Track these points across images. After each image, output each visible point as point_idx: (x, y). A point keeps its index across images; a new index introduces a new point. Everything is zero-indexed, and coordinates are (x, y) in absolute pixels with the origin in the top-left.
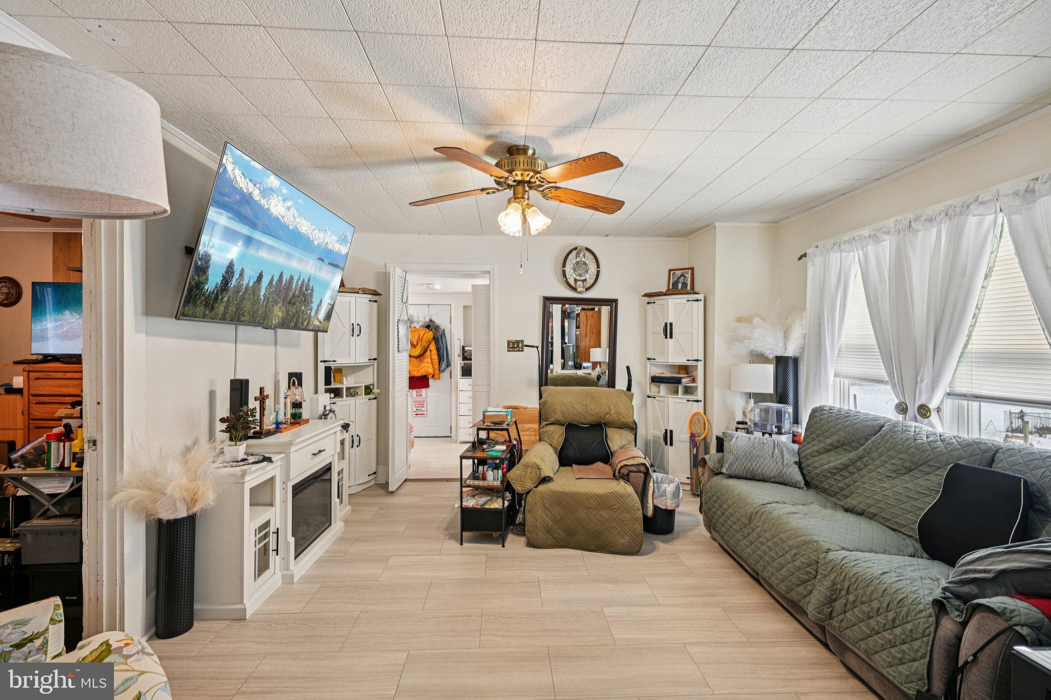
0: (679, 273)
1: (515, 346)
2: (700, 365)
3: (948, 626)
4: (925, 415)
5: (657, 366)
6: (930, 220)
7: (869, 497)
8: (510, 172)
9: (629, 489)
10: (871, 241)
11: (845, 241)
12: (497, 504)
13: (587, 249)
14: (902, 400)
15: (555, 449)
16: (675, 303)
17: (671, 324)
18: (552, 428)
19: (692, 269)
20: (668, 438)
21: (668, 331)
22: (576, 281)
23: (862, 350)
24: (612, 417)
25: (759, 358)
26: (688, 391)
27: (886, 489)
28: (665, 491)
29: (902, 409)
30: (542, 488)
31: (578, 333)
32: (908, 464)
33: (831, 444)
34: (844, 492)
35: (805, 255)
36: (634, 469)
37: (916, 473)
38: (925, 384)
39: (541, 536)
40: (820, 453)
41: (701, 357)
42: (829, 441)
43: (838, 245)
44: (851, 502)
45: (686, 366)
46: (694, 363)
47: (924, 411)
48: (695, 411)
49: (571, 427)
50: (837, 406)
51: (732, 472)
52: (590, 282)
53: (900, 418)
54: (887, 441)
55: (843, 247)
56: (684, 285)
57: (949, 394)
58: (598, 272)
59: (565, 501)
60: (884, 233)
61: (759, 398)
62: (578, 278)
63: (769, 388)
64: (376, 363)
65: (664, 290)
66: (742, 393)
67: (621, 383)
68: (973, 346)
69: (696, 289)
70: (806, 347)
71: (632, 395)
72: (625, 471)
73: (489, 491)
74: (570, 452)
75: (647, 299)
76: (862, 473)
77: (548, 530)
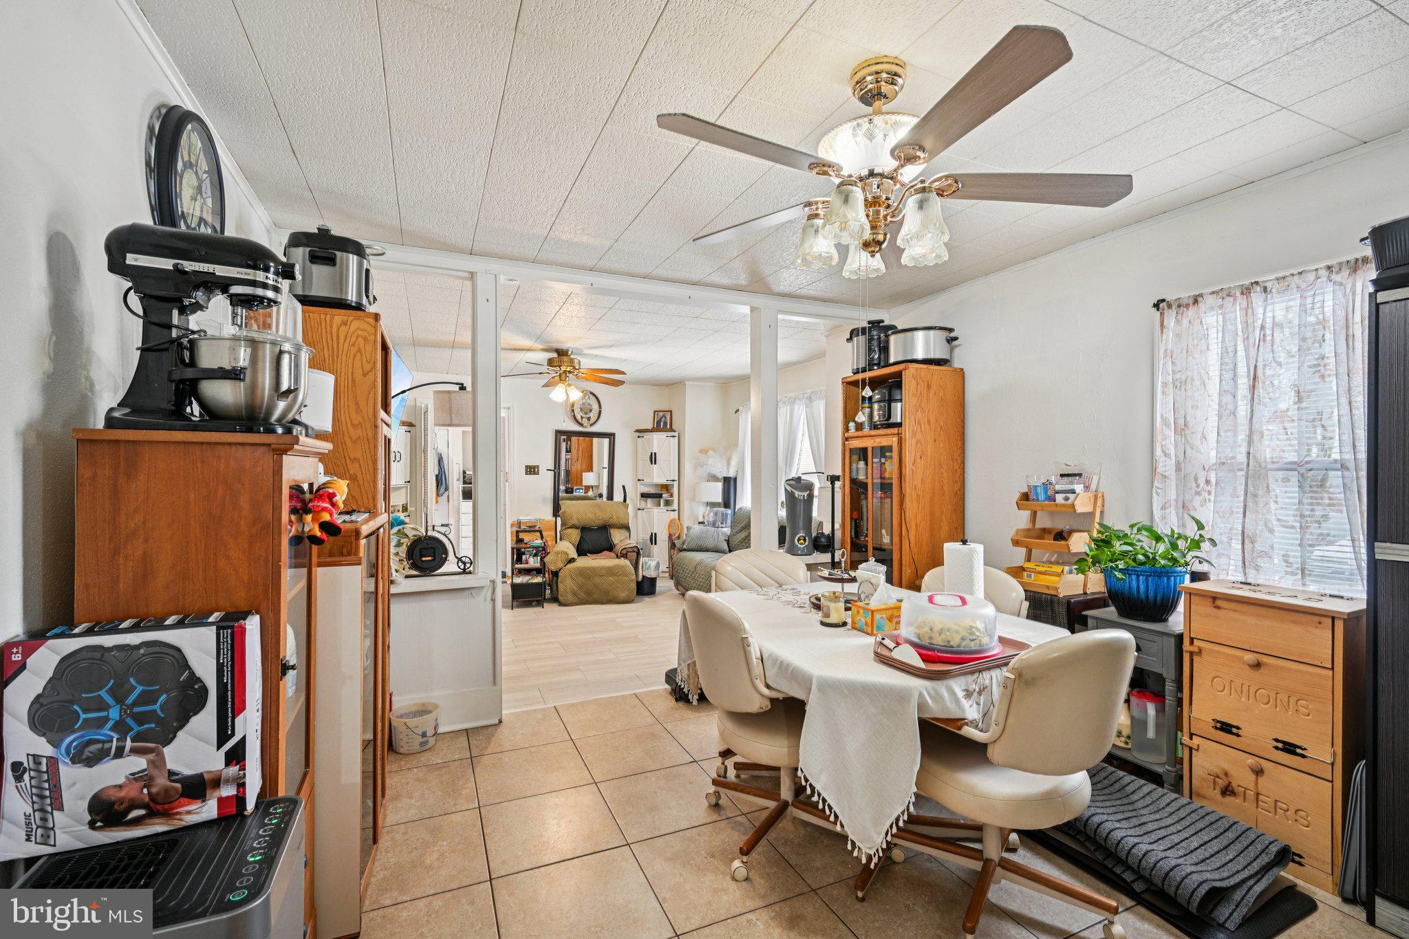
0: (661, 414)
1: (532, 470)
2: (676, 484)
5: (645, 485)
8: (560, 366)
9: (627, 562)
12: (538, 579)
13: (592, 393)
15: (574, 545)
16: (658, 439)
17: (655, 454)
18: (570, 531)
19: (671, 412)
20: (653, 539)
21: (653, 459)
22: (582, 418)
24: (615, 520)
25: (714, 478)
26: (668, 503)
28: (650, 566)
30: (569, 566)
31: (568, 457)
35: (738, 411)
36: (630, 550)
39: (570, 598)
41: (676, 478)
45: (667, 485)
46: (671, 483)
48: (672, 517)
49: (584, 529)
51: (689, 547)
52: (593, 420)
56: (665, 423)
58: (600, 412)
59: (584, 573)
61: (713, 505)
62: (584, 416)
63: (719, 498)
64: (409, 485)
65: (650, 427)
66: (703, 503)
67: (618, 497)
69: (673, 427)
70: (740, 470)
71: (628, 505)
72: (624, 552)
73: (528, 571)
74: (585, 547)
75: (638, 434)
77: (574, 594)
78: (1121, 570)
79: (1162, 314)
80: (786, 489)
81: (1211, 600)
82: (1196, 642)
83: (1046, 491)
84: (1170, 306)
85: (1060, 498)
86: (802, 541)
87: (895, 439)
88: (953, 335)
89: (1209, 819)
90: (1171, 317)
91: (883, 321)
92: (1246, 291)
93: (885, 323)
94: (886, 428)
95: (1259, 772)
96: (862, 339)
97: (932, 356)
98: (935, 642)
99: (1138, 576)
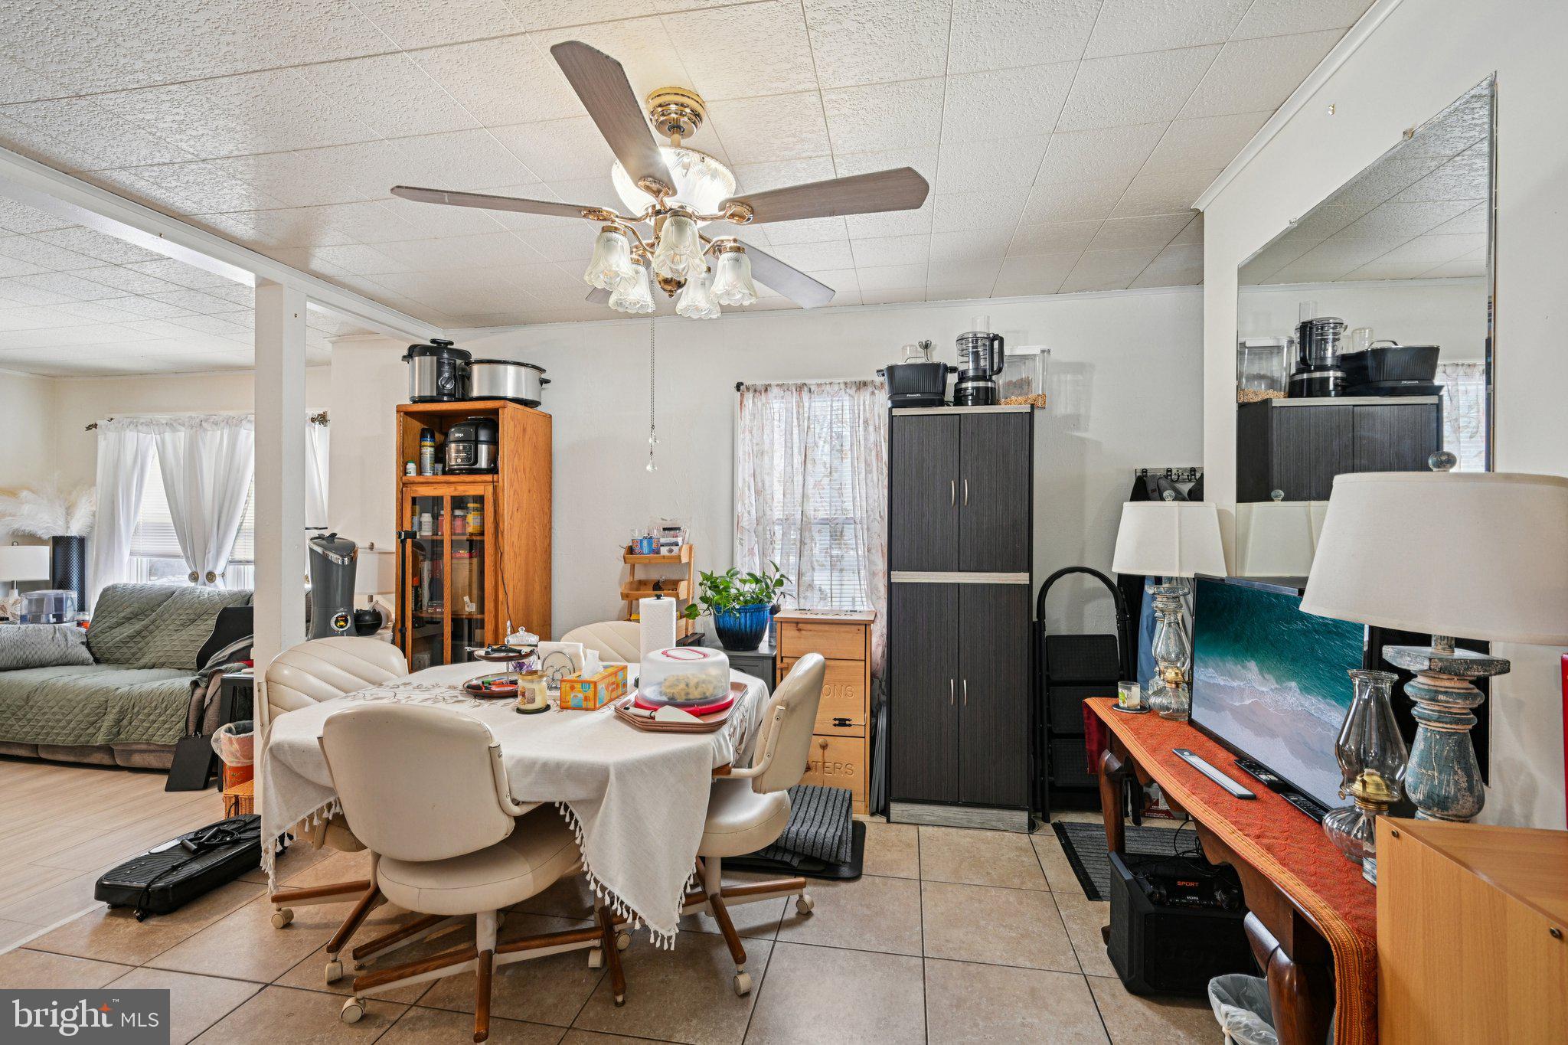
3: (199, 692)
4: (212, 579)
6: (216, 424)
7: (159, 651)
10: (168, 429)
11: (143, 423)
14: (194, 570)
23: (159, 529)
25: (28, 539)
27: (173, 640)
29: (194, 577)
32: (192, 617)
33: (124, 617)
34: (137, 656)
35: (95, 426)
37: (199, 622)
38: (211, 555)
40: (111, 628)
42: (122, 615)
43: (135, 424)
44: (143, 661)
47: (211, 577)
50: (133, 582)
53: (193, 584)
54: (177, 602)
55: (140, 427)
57: (230, 562)
60: (179, 424)
61: (27, 586)
63: (41, 573)
68: (247, 524)
70: (96, 525)
76: (154, 634)
78: (738, 610)
79: (742, 395)
80: (311, 550)
81: (795, 625)
82: (785, 660)
83: (650, 544)
84: (748, 389)
85: (664, 551)
86: (342, 623)
87: (490, 488)
88: (544, 376)
89: (809, 792)
90: (749, 396)
91: (452, 343)
92: (800, 388)
93: (454, 347)
94: (469, 474)
95: (824, 747)
96: (429, 361)
97: (523, 396)
98: (691, 697)
99: (746, 613)
